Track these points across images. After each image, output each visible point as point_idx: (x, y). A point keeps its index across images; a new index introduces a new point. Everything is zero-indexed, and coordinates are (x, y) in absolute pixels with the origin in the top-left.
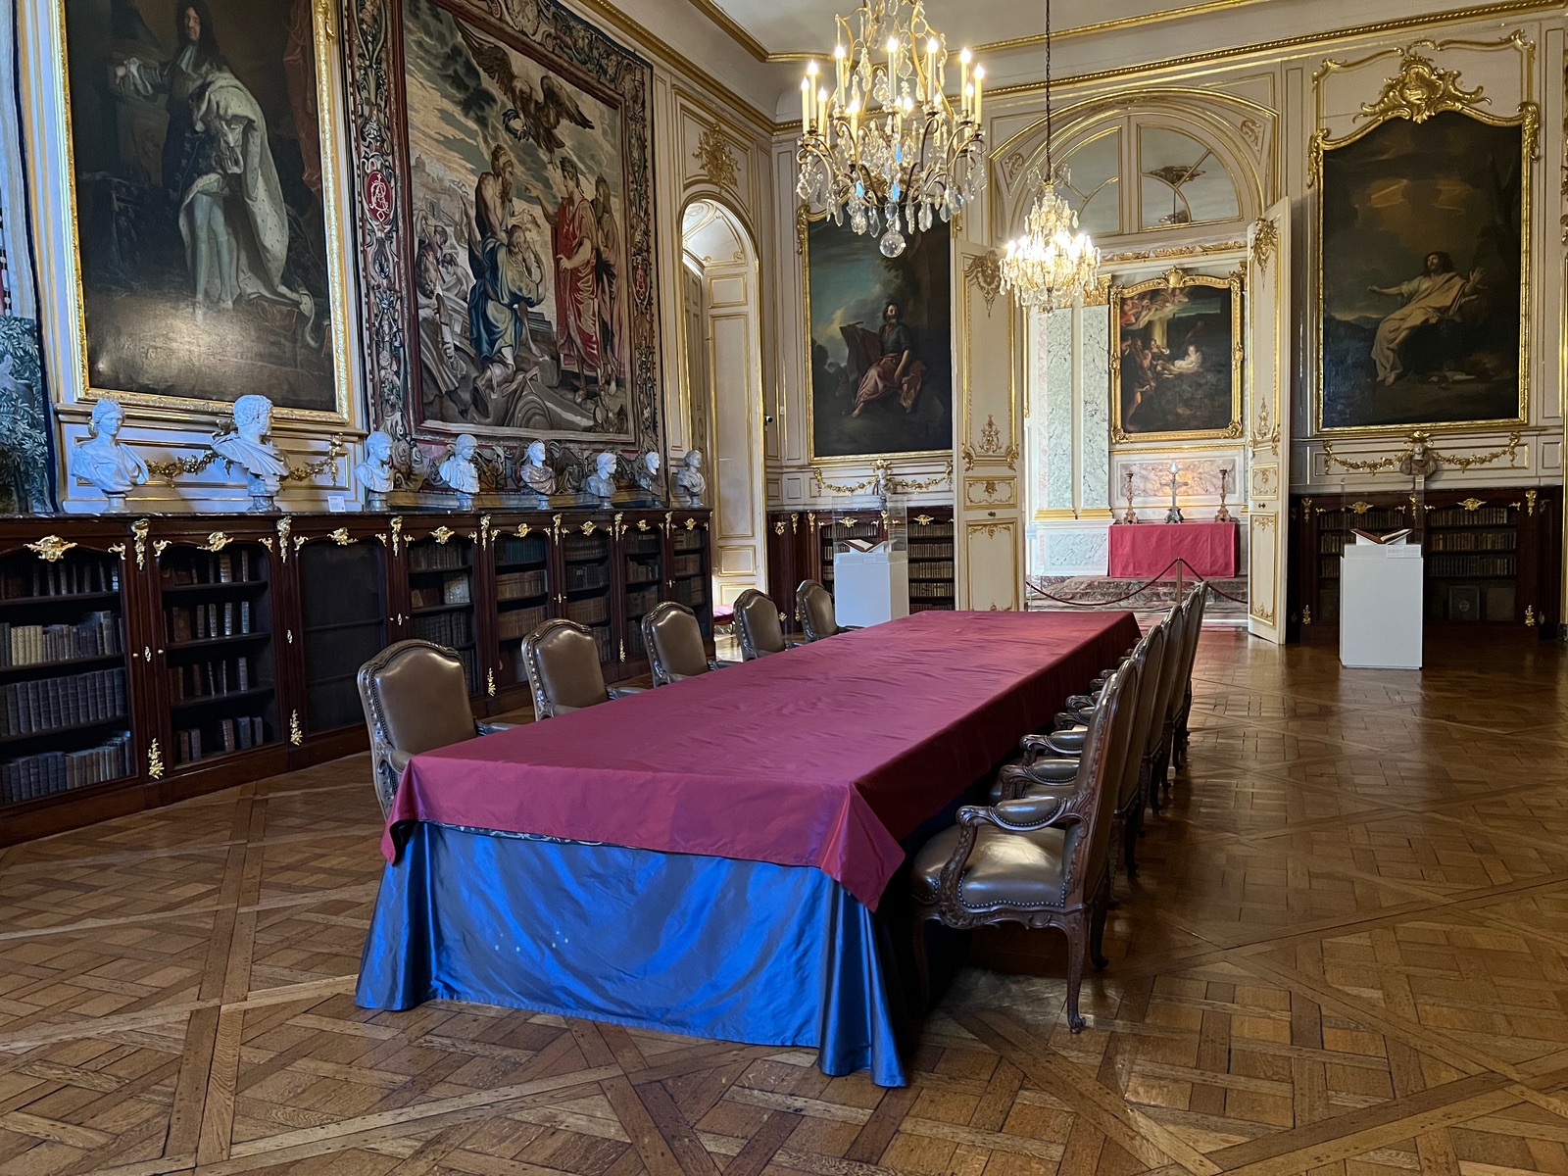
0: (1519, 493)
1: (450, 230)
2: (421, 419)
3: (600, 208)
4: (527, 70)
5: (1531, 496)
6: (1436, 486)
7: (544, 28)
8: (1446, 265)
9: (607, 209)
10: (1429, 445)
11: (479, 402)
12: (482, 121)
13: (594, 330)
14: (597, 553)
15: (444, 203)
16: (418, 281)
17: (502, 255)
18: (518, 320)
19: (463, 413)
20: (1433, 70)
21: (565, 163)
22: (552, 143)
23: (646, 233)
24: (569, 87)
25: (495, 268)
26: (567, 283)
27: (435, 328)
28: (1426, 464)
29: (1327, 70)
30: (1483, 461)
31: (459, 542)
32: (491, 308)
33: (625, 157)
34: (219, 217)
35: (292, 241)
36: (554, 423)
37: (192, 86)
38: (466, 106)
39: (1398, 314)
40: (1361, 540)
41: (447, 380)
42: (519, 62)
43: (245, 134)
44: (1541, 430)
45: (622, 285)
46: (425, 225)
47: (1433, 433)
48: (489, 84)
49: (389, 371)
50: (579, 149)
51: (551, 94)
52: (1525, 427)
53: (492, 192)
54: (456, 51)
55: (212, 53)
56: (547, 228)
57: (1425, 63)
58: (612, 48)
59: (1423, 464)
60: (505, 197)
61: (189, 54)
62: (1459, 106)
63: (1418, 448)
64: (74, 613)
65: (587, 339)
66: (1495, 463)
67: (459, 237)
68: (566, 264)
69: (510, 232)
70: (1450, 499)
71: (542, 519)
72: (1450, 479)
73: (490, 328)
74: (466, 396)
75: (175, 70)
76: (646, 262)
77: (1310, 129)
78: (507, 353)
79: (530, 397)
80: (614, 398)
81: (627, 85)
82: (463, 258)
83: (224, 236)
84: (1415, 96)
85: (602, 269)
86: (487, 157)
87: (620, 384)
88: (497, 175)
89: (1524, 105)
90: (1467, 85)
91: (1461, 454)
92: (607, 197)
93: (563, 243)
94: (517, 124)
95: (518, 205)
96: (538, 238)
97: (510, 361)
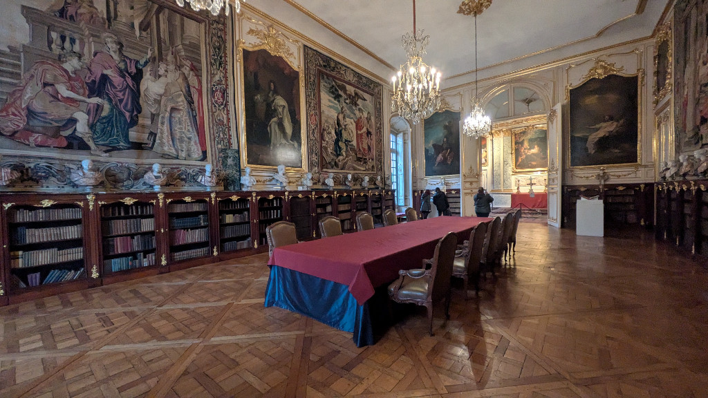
0: (638, 185)
1: (330, 126)
2: (322, 168)
3: (368, 119)
4: (351, 89)
5: (642, 186)
6: (607, 183)
7: (355, 79)
8: (611, 118)
9: (370, 119)
10: (606, 171)
11: (336, 165)
12: (339, 101)
13: (366, 148)
14: (364, 200)
15: (329, 121)
16: (322, 138)
17: (343, 131)
18: (347, 146)
19: (332, 167)
20: (606, 63)
21: (360, 110)
22: (356, 105)
23: (380, 124)
24: (361, 92)
25: (341, 134)
26: (359, 137)
27: (326, 148)
28: (605, 176)
29: (570, 67)
30: (625, 175)
31: (329, 197)
32: (340, 143)
33: (376, 108)
34: (277, 127)
35: (293, 131)
36: (355, 169)
37: (272, 99)
38: (335, 98)
39: (595, 134)
40: (583, 199)
41: (328, 160)
42: (348, 87)
43: (283, 109)
44: (646, 166)
45: (374, 137)
46: (324, 125)
47: (607, 168)
48: (341, 93)
49: (315, 158)
50: (363, 106)
51: (356, 94)
52: (641, 165)
53: (341, 117)
54: (333, 86)
55: (276, 92)
56: (354, 124)
57: (603, 61)
58: (372, 82)
59: (603, 177)
60: (344, 118)
61: (271, 92)
62: (615, 73)
63: (601, 172)
64: (240, 212)
65: (364, 149)
66: (630, 176)
67: (332, 127)
68: (359, 132)
69: (345, 126)
70: (613, 187)
71: (350, 192)
72: (613, 181)
73: (340, 148)
74: (333, 163)
75: (268, 96)
76: (380, 132)
77: (565, 84)
78: (344, 154)
79: (349, 163)
80: (370, 163)
81: (376, 90)
82: (333, 132)
83: (277, 131)
84: (600, 71)
85: (369, 133)
86: (340, 109)
87: (372, 160)
88: (342, 113)
89: (638, 70)
90: (618, 66)
91: (617, 174)
92: (370, 117)
93: (358, 127)
94: (347, 101)
95: (347, 119)
96: (352, 127)
97: (345, 155)
